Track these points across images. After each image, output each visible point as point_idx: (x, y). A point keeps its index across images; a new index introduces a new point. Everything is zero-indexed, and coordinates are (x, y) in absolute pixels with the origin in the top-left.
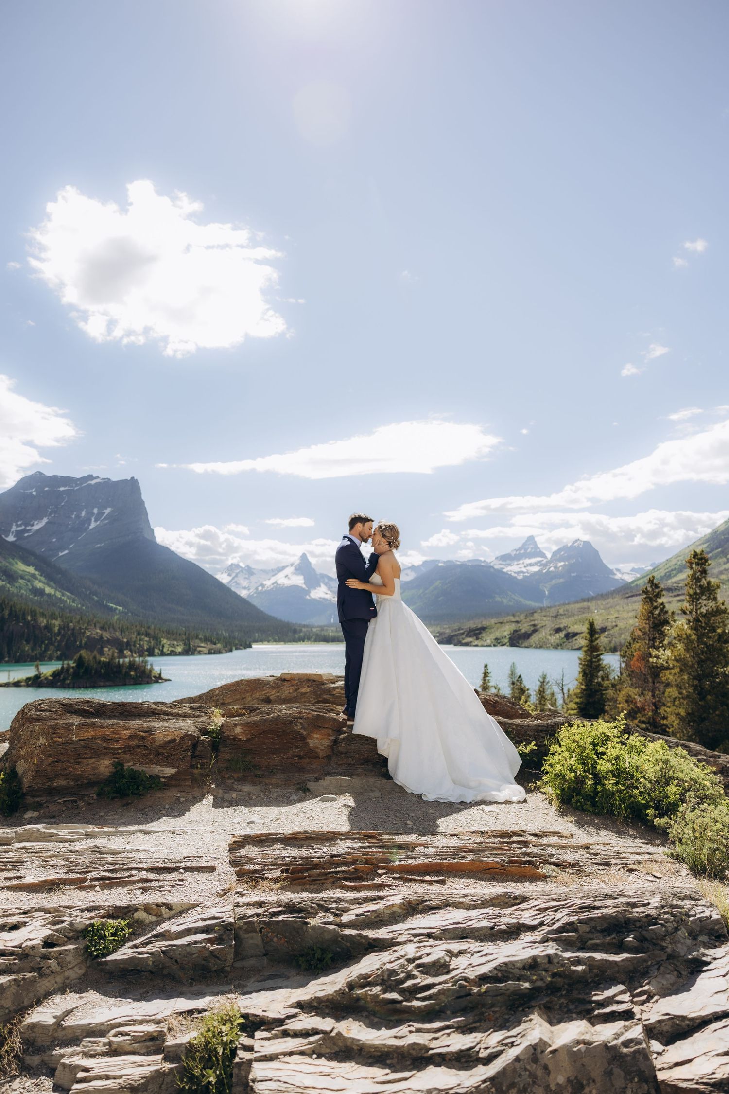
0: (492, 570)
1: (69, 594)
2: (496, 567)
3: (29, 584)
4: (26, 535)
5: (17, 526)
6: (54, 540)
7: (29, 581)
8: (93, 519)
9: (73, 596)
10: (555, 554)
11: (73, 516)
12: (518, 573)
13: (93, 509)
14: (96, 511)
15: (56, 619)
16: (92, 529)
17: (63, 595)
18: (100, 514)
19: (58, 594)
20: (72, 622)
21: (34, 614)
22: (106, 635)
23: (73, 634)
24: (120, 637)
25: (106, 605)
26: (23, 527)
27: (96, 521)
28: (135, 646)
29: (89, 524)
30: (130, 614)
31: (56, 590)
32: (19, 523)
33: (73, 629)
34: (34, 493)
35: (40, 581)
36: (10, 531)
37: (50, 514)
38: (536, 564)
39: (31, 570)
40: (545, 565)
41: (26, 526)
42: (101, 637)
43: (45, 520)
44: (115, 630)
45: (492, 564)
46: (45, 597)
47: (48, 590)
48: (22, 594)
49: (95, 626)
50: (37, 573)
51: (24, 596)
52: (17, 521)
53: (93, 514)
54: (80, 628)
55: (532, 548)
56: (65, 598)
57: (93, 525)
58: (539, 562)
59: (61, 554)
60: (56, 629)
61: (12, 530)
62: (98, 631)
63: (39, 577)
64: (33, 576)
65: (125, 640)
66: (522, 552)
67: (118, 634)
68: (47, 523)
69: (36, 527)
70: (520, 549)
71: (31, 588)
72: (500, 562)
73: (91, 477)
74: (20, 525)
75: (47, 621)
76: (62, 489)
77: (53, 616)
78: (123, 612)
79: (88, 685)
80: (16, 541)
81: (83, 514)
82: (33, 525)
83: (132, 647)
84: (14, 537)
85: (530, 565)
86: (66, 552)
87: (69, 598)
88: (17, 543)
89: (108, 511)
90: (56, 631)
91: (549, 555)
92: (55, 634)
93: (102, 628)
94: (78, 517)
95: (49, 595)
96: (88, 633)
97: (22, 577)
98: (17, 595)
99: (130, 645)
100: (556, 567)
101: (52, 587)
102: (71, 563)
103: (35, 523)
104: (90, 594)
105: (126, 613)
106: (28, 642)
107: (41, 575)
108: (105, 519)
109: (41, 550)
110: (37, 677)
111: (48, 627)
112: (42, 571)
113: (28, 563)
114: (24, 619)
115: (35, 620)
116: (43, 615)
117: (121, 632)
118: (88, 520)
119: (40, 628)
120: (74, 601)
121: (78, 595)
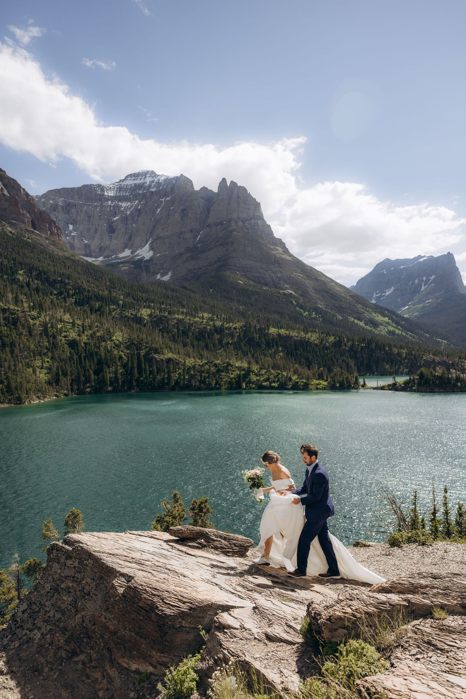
1: (410, 333)
3: (385, 328)
4: (382, 299)
5: (377, 294)
6: (399, 300)
7: (385, 327)
8: (423, 284)
9: (413, 335)
11: (410, 284)
13: (422, 277)
14: (424, 279)
15: (404, 349)
16: (422, 291)
17: (407, 334)
18: (428, 280)
19: (404, 334)
20: (414, 351)
21: (390, 346)
22: (437, 359)
23: (415, 358)
24: (447, 360)
25: (436, 340)
26: (380, 294)
27: (425, 285)
28: (457, 366)
29: (421, 288)
30: (452, 345)
31: (402, 331)
33: (415, 355)
34: (385, 272)
35: (392, 326)
37: (396, 284)
39: (386, 319)
41: (381, 293)
42: (434, 360)
43: (393, 288)
44: (443, 356)
46: (396, 336)
47: (397, 331)
48: (382, 334)
49: (429, 353)
50: (390, 321)
52: (376, 291)
53: (423, 281)
54: (419, 355)
56: (408, 336)
57: (423, 288)
59: (404, 309)
60: (404, 355)
61: (374, 296)
62: (432, 356)
63: (391, 324)
64: (388, 323)
65: (451, 362)
67: (445, 358)
68: (394, 290)
69: (387, 294)
71: (387, 331)
73: (420, 257)
74: (378, 293)
75: (398, 351)
76: (402, 267)
77: (402, 347)
78: (447, 344)
79: (428, 391)
80: (376, 303)
81: (416, 281)
82: (385, 292)
84: (375, 300)
86: (407, 307)
87: (410, 336)
88: (378, 304)
89: (432, 277)
90: (404, 356)
92: (404, 359)
93: (434, 355)
94: (413, 284)
95: (398, 334)
96: (425, 358)
97: (381, 325)
98: (379, 335)
99: (454, 366)
101: (399, 330)
102: (411, 314)
103: (387, 291)
104: (424, 333)
105: (450, 345)
106: (387, 363)
107: (393, 323)
108: (431, 283)
109: (392, 307)
110: (395, 384)
111: (399, 354)
112: (393, 320)
113: (384, 316)
114: (384, 349)
115: (391, 350)
116: (395, 346)
117: (448, 357)
118: (420, 286)
119: (394, 354)
120: (414, 338)
121: (417, 334)
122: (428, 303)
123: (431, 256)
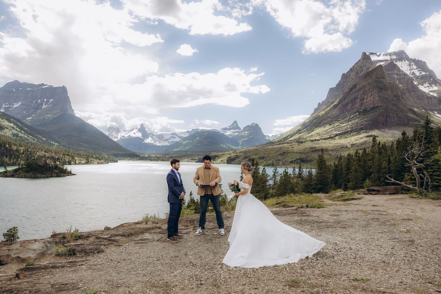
0: (220, 134)
1: (31, 137)
2: (221, 133)
3: (10, 131)
4: (10, 109)
5: (5, 105)
6: (24, 112)
7: (10, 130)
8: (44, 104)
9: (33, 138)
10: (244, 128)
11: (34, 102)
12: (230, 135)
13: (44, 99)
14: (45, 100)
15: (22, 147)
16: (43, 108)
17: (28, 137)
18: (48, 102)
19: (26, 137)
20: (30, 148)
21: (10, 144)
22: (47, 155)
23: (30, 154)
24: (55, 156)
25: (50, 142)
26: (9, 106)
27: (45, 105)
28: (61, 160)
29: (42, 106)
30: (61, 146)
31: (25, 134)
32: (6, 104)
33: (31, 152)
34: (14, 90)
35: (16, 130)
36: (1, 107)
37: (23, 100)
38: (237, 132)
39: (12, 125)
40: (240, 133)
41: (10, 105)
42: (45, 156)
43: (20, 103)
44: (52, 153)
45: (220, 132)
46: (19, 138)
47: (20, 135)
48: (7, 136)
49: (42, 151)
50: (15, 126)
51: (8, 136)
52: (5, 103)
53: (44, 101)
54: (34, 151)
55: (236, 126)
56: (29, 138)
57: (44, 107)
58: (238, 131)
59: (28, 119)
60: (22, 151)
61: (3, 107)
62: (43, 153)
63: (16, 128)
64: (13, 128)
65: (57, 157)
66: (232, 127)
67: (53, 154)
68: (21, 104)
69: (15, 106)
70: (231, 126)
71: (11, 133)
72: (223, 131)
73: (43, 85)
74: (7, 105)
75: (17, 148)
76: (28, 89)
77: (20, 146)
78: (58, 146)
80: (5, 112)
81: (39, 101)
82: (14, 105)
83: (60, 160)
84: (4, 110)
85: (235, 132)
86: (31, 118)
87: (31, 138)
88: (6, 113)
89: (51, 100)
90: (22, 152)
91: (242, 129)
92: (21, 153)
93: (45, 152)
94: (37, 102)
95: (21, 137)
96: (38, 154)
97: (7, 128)
98: (4, 136)
99: (59, 160)
100: (244, 134)
101: (23, 133)
102: (34, 123)
103: (15, 104)
104: (42, 137)
105: (59, 146)
106: (6, 157)
107: (17, 128)
108: (50, 104)
109: (19, 117)
111: (17, 150)
112: (18, 126)
113: (10, 122)
114: (5, 146)
115: (10, 147)
116: (15, 145)
117: (55, 153)
118: (42, 104)
119: (13, 150)
120: (34, 140)
121: (36, 137)
122: (47, 117)
123: (51, 86)
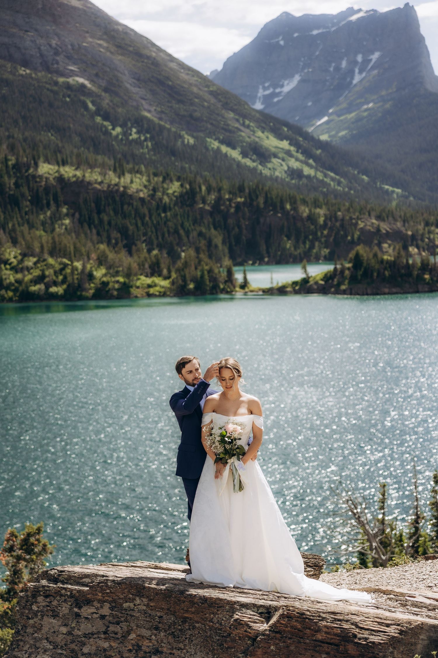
1: (332, 174)
3: (283, 163)
4: (276, 100)
5: (265, 89)
6: (310, 104)
7: (283, 160)
8: (357, 71)
9: (337, 177)
11: (332, 69)
13: (356, 56)
14: (359, 58)
15: (321, 208)
16: (355, 85)
17: (326, 176)
18: (366, 61)
19: (320, 176)
20: (340, 211)
21: (293, 201)
22: (384, 227)
23: (342, 226)
24: (403, 229)
25: (381, 187)
26: (271, 90)
27: (360, 72)
29: (352, 78)
30: (411, 198)
31: (316, 169)
32: (267, 84)
33: (343, 220)
34: (282, 43)
35: (297, 159)
36: (256, 96)
37: (304, 68)
39: (285, 144)
41: (275, 88)
42: (379, 230)
43: (297, 78)
44: (395, 220)
46: (304, 180)
47: (307, 171)
48: (277, 177)
49: (369, 215)
50: (292, 148)
51: (279, 180)
52: (264, 81)
53: (356, 62)
54: (351, 219)
56: (327, 180)
57: (357, 79)
59: (319, 123)
60: (321, 220)
61: (259, 95)
62: (374, 221)
63: (295, 153)
64: (288, 153)
65: (410, 232)
67: (399, 225)
68: (299, 82)
69: (287, 89)
71: (286, 169)
73: (351, 11)
74: (268, 88)
75: (310, 211)
76: (315, 32)
77: (316, 204)
78: (402, 196)
79: (368, 292)
80: (264, 108)
81: (344, 64)
82: (282, 86)
84: (262, 103)
86: (325, 119)
87: (333, 179)
88: (266, 111)
89: (375, 56)
90: (322, 223)
92: (321, 226)
93: (379, 218)
94: (338, 69)
95: (308, 177)
96: (361, 225)
97: (275, 156)
98: (271, 178)
101: (311, 166)
102: (333, 133)
103: (286, 82)
104: (359, 173)
105: (406, 197)
106: (288, 238)
107: (297, 152)
108: (373, 68)
109: (295, 119)
110: (305, 281)
111: (311, 218)
112: (298, 146)
113: (281, 137)
114: (283, 208)
115: (295, 209)
116: (304, 202)
117: (404, 222)
118: (351, 73)
119: (302, 219)
120: (339, 183)
121: (344, 175)
122: (366, 110)
123: (373, 10)
